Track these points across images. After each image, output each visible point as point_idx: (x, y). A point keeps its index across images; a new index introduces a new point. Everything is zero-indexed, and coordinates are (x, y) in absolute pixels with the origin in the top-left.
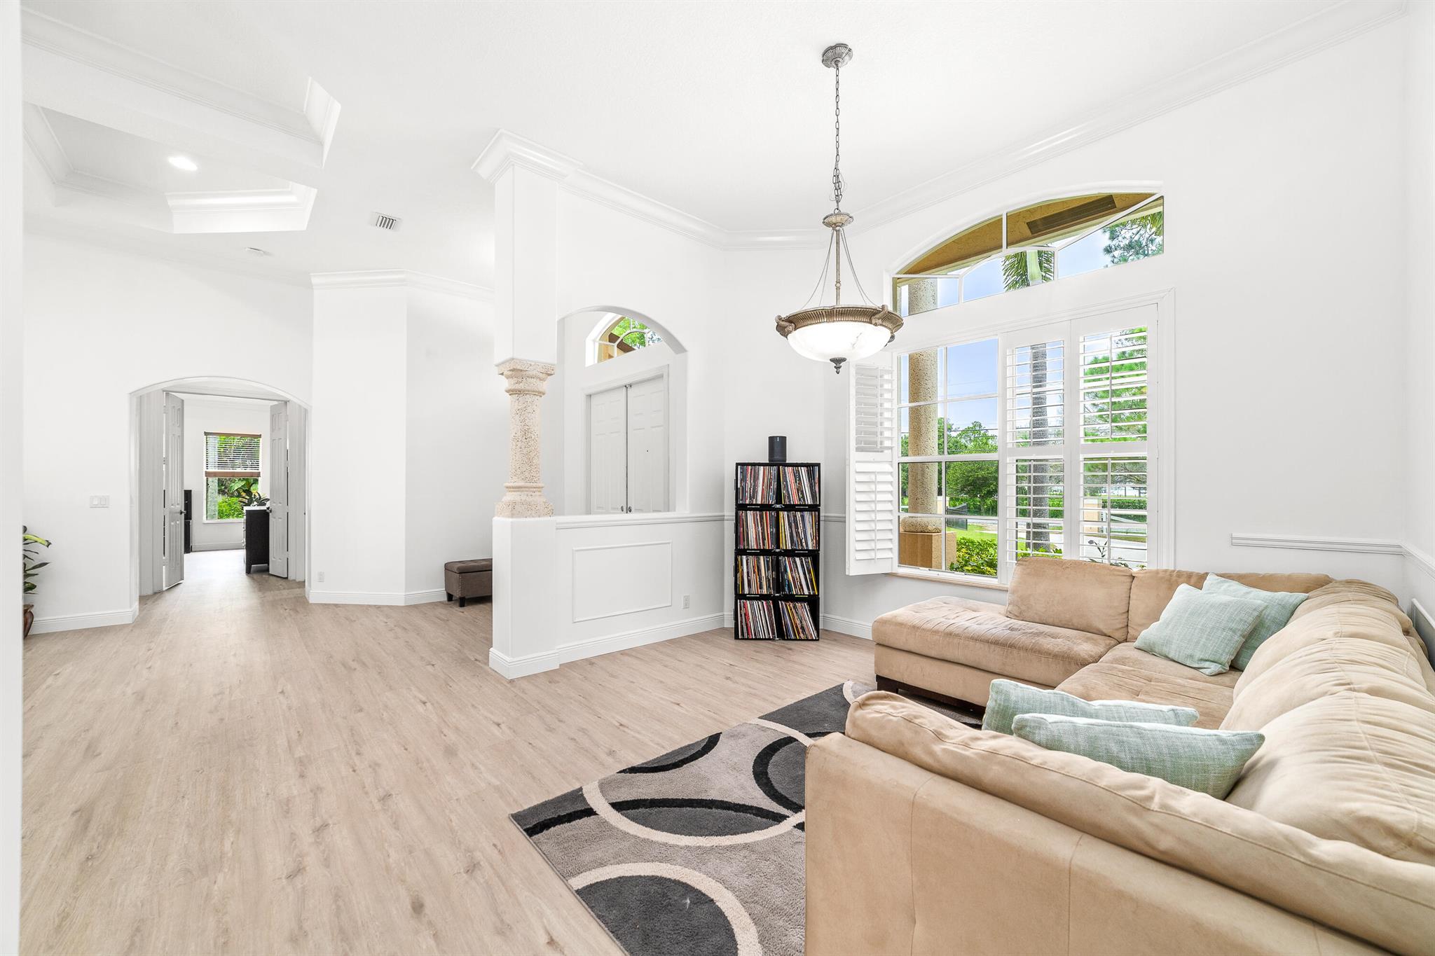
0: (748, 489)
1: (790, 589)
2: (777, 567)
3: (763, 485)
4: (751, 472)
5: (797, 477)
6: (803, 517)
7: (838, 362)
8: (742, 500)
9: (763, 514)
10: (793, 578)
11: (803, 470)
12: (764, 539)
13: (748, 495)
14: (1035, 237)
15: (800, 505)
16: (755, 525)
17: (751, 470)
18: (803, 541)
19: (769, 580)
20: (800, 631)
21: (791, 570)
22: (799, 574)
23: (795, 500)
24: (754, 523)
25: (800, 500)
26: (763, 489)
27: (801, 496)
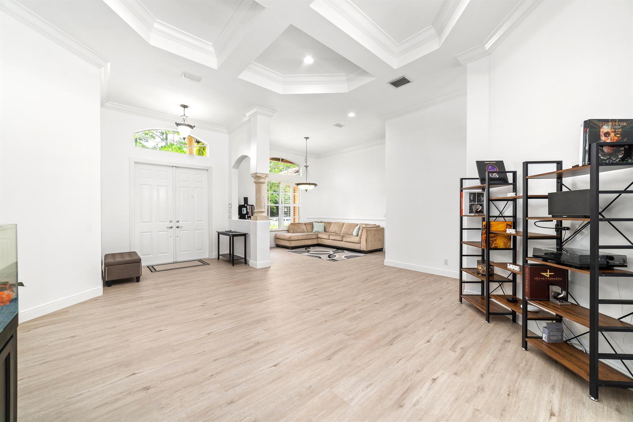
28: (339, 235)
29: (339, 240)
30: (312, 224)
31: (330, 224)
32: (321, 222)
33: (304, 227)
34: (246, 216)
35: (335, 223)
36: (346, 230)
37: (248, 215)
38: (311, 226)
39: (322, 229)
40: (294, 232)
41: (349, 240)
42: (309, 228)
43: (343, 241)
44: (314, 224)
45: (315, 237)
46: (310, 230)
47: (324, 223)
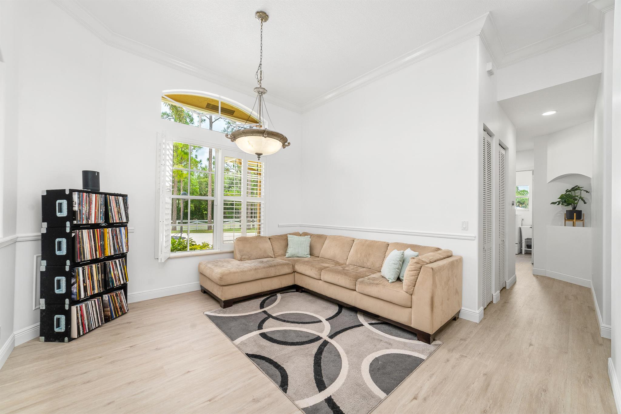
0: (84, 212)
1: (113, 284)
2: (105, 271)
3: (95, 209)
4: (86, 198)
5: (117, 203)
6: (120, 231)
7: (259, 155)
8: (80, 221)
9: (95, 230)
10: (114, 275)
11: (121, 199)
12: (96, 251)
13: (84, 216)
14: (206, 109)
15: (120, 223)
16: (89, 241)
17: (86, 196)
18: (121, 248)
19: (99, 281)
20: (119, 310)
21: (113, 270)
22: (118, 271)
23: (116, 220)
24: (89, 239)
25: (119, 220)
26: (95, 212)
27: (120, 216)
28: (344, 273)
29: (343, 285)
30: (285, 238)
31: (322, 238)
32: (305, 234)
33: (267, 245)
34: (68, 224)
35: (335, 238)
36: (359, 256)
37: (75, 222)
38: (283, 243)
39: (304, 251)
40: (243, 257)
41: (373, 290)
42: (278, 246)
43: (355, 290)
44: (290, 238)
45: (287, 270)
46: (281, 252)
47: (312, 235)
